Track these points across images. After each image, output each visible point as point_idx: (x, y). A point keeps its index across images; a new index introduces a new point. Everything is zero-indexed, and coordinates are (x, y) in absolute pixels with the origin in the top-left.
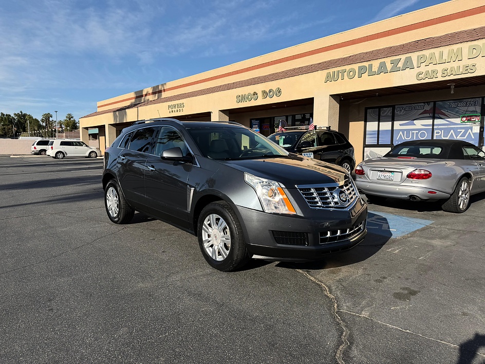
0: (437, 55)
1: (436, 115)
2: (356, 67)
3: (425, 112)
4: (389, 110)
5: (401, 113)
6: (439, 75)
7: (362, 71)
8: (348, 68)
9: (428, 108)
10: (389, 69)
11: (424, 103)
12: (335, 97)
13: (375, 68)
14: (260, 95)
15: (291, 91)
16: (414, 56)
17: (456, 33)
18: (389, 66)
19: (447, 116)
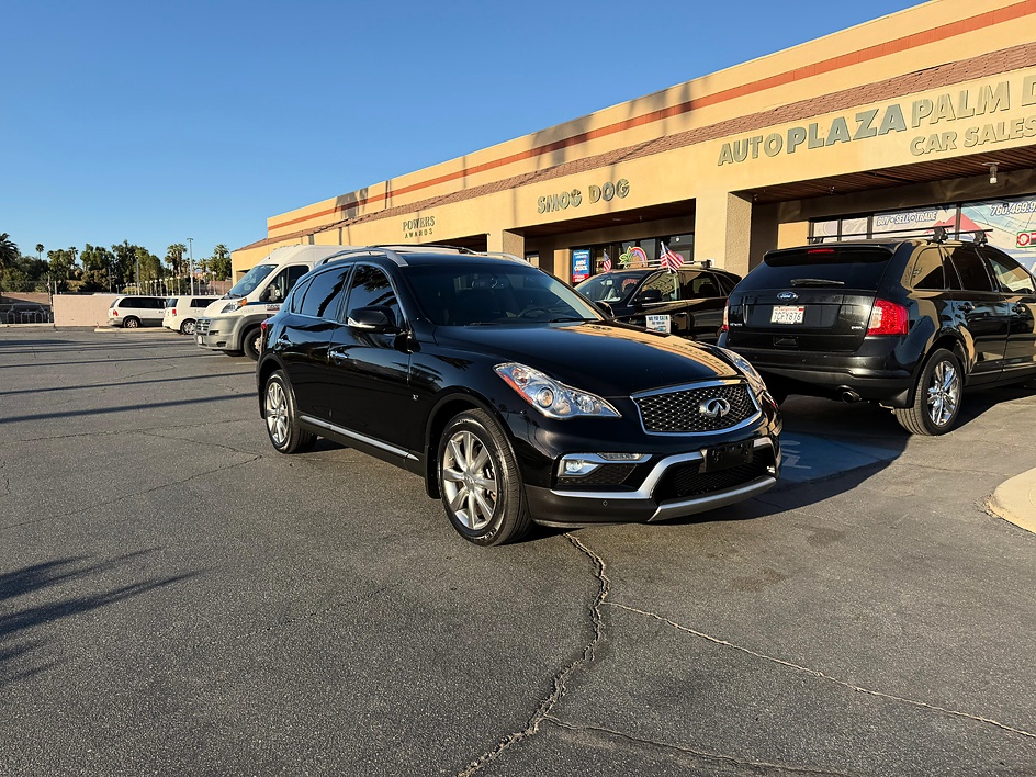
0: (955, 100)
2: (782, 130)
4: (862, 224)
6: (960, 142)
7: (796, 137)
8: (766, 132)
9: (944, 216)
10: (852, 134)
11: (935, 206)
12: (742, 193)
13: (823, 133)
14: (585, 195)
15: (648, 187)
16: (906, 103)
17: (1005, 52)
18: (853, 127)
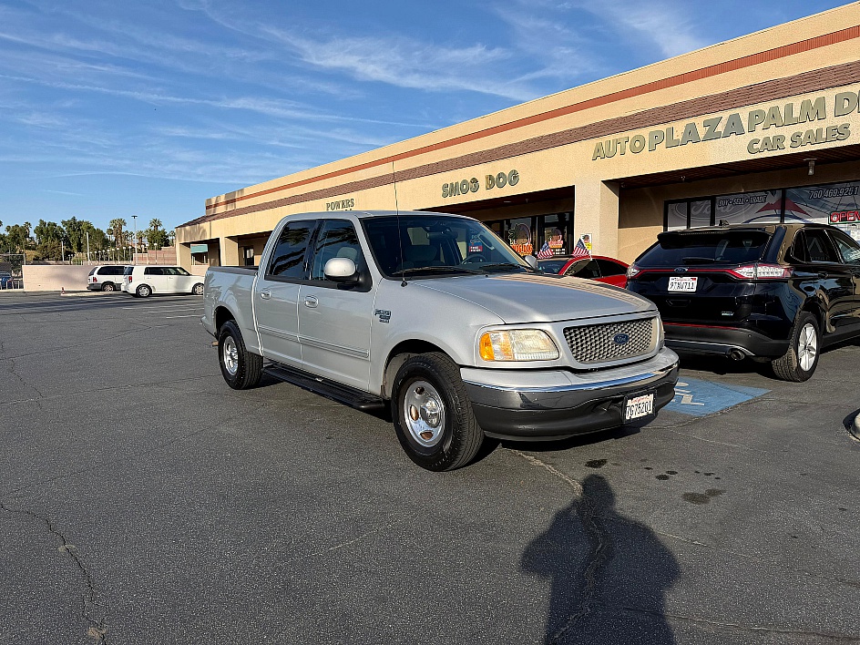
0: (783, 111)
1: (787, 212)
2: (645, 132)
3: (768, 207)
4: (706, 205)
5: (727, 210)
6: (787, 143)
7: (656, 140)
8: (631, 134)
9: (772, 199)
10: (701, 137)
11: (765, 191)
12: (611, 183)
13: (678, 135)
14: (482, 183)
15: (536, 175)
16: (744, 113)
17: (818, 72)
18: (702, 131)
19: (805, 213)
